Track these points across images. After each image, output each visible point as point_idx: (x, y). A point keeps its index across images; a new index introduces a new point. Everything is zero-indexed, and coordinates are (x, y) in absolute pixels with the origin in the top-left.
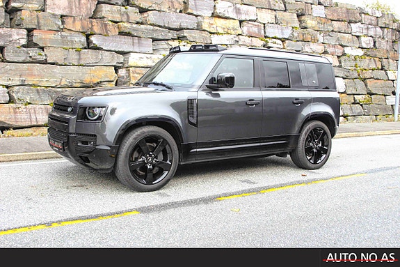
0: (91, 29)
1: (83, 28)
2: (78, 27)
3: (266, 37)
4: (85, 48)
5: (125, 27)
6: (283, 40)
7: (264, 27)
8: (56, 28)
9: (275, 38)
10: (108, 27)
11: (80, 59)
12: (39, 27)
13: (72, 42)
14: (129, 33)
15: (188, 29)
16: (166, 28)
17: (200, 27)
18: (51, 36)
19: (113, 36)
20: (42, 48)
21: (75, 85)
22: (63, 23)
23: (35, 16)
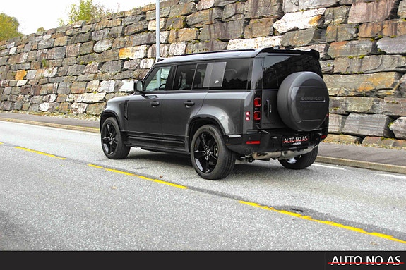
1: (372, 33)
2: (369, 33)
8: (349, 38)
10: (398, 27)
11: (361, 67)
12: (337, 39)
13: (359, 49)
18: (343, 46)
19: (400, 36)
20: (333, 59)
21: (350, 94)
22: (357, 32)
23: (335, 30)
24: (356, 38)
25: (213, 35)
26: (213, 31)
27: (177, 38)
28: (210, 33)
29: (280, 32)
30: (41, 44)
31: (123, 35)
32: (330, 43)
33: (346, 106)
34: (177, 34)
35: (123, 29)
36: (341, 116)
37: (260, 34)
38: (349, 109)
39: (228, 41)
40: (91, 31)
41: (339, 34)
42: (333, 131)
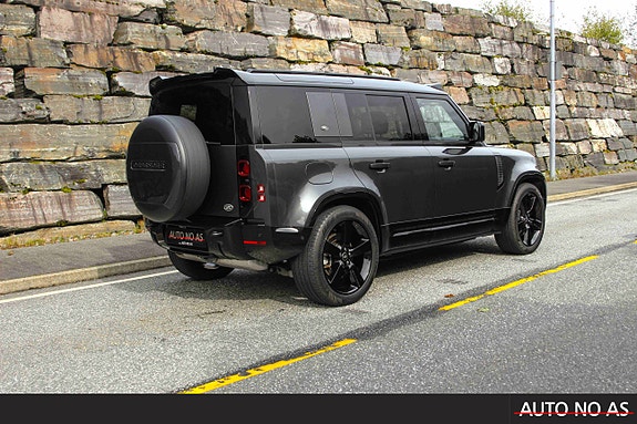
0: (114, 62)
1: (101, 62)
2: (93, 60)
3: (367, 64)
4: (107, 95)
5: (164, 57)
6: (391, 68)
7: (363, 49)
8: (58, 64)
9: (379, 65)
10: (140, 59)
11: (101, 113)
12: (32, 62)
13: (86, 85)
14: (171, 67)
15: (257, 57)
16: (225, 56)
17: (273, 53)
18: (54, 77)
19: (148, 73)
20: (42, 97)
21: (98, 155)
24: (69, 66)
33: (99, 175)
38: (106, 179)
41: (36, 54)
42: (93, 217)
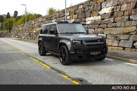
0: (131, 13)
1: (128, 14)
2: (127, 14)
8: (121, 15)
11: (125, 25)
12: (117, 16)
13: (124, 19)
18: (119, 18)
20: (116, 22)
21: (121, 34)
22: (124, 13)
23: (117, 13)
24: (123, 15)
25: (82, 16)
26: (82, 15)
27: (72, 18)
28: (81, 16)
29: (101, 15)
30: (40, 21)
31: (59, 17)
32: (115, 17)
33: (120, 38)
34: (72, 16)
35: (59, 16)
36: (118, 41)
37: (95, 15)
38: (121, 39)
39: (86, 18)
40: (51, 17)
41: (118, 14)
42: (116, 46)
